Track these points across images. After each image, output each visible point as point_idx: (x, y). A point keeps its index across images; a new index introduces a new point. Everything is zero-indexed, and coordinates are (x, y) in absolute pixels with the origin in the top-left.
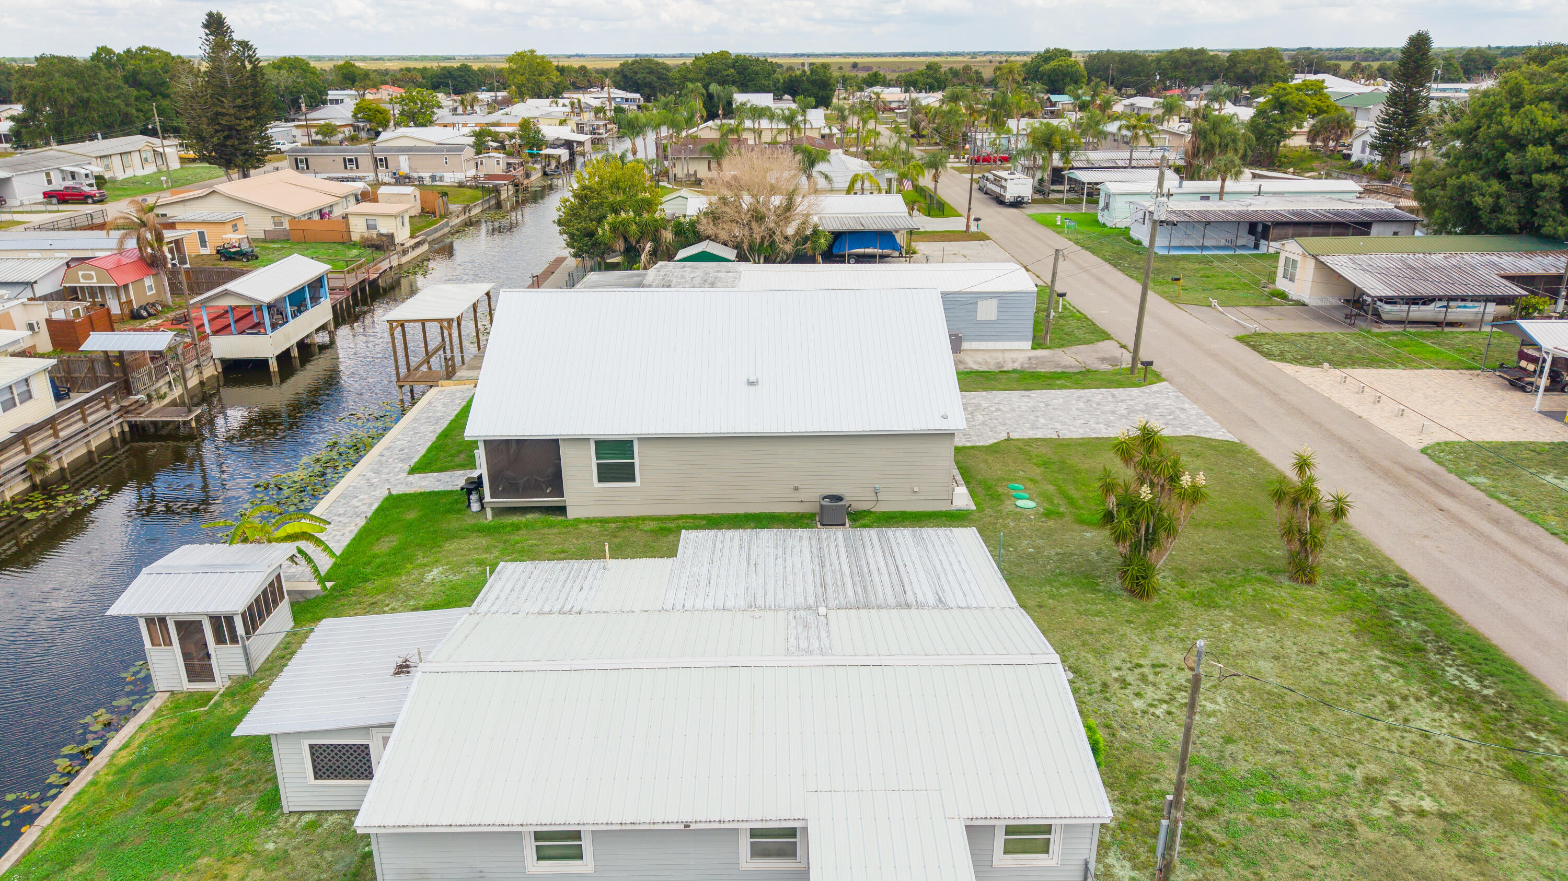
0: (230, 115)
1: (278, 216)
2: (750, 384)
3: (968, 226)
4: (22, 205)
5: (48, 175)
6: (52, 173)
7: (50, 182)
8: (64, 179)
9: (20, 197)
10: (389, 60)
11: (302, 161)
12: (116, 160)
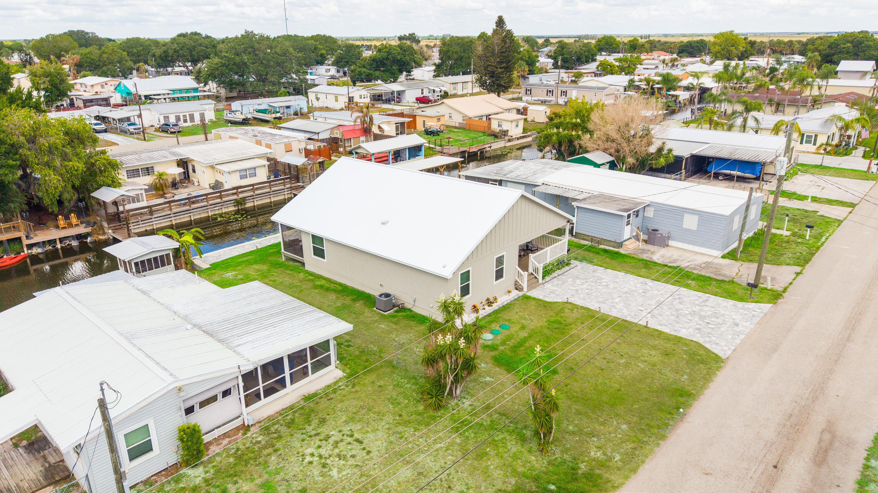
0: (493, 66)
1: (464, 116)
2: (383, 224)
3: (869, 168)
4: (408, 102)
5: (422, 90)
6: (424, 90)
7: (422, 93)
8: (429, 93)
9: (407, 99)
10: (706, 36)
11: (529, 90)
12: (460, 85)
